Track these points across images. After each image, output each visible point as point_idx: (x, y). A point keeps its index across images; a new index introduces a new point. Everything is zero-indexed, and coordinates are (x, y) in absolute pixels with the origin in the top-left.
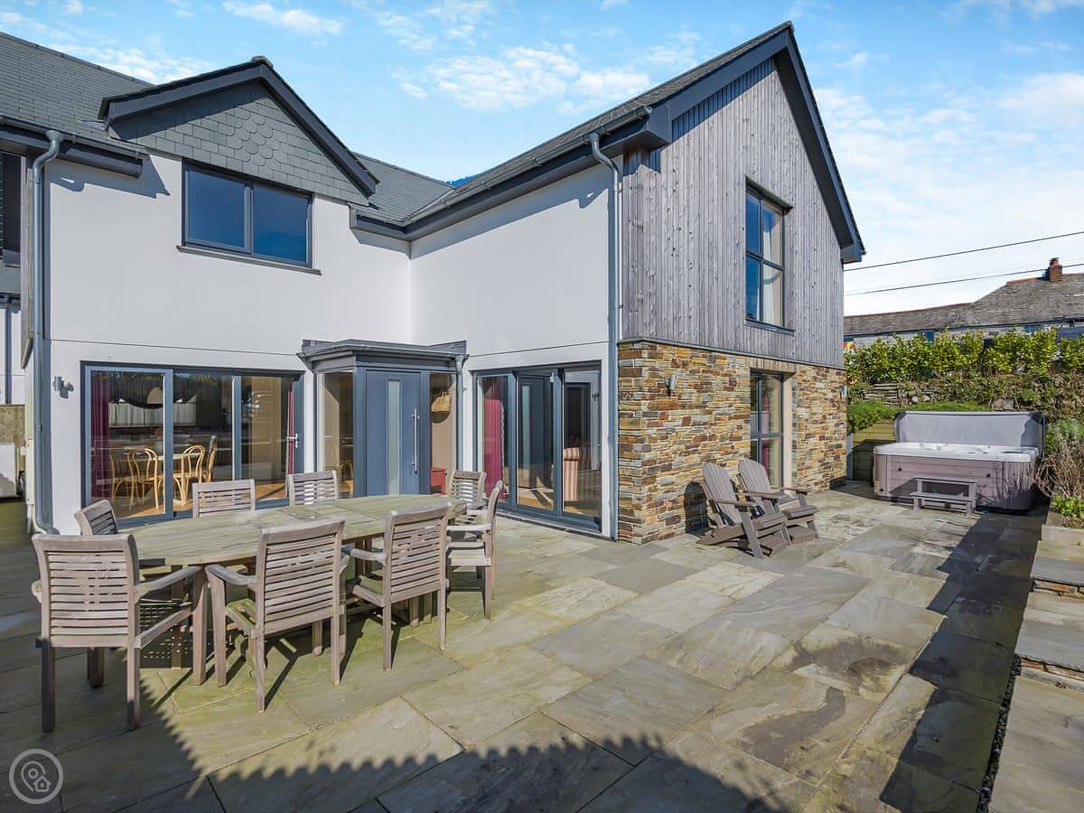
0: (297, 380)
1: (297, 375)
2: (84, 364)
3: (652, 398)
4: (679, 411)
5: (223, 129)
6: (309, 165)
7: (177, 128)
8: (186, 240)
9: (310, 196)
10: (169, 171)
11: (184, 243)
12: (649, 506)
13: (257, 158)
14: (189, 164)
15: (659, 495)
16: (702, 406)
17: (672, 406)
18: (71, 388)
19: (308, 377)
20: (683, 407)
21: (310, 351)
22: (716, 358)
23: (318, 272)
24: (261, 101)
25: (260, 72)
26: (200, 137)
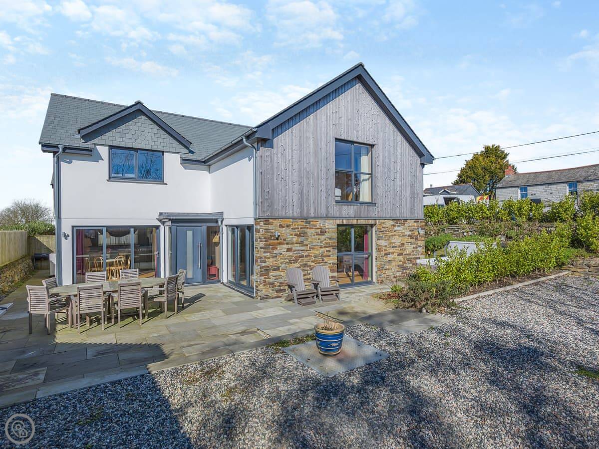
0: (158, 229)
1: (158, 227)
2: (73, 227)
3: (266, 241)
4: (285, 246)
5: (124, 131)
6: (161, 140)
7: (106, 134)
8: (111, 176)
9: (163, 152)
10: (104, 151)
11: (110, 178)
12: (264, 285)
13: (139, 141)
14: (111, 147)
15: (272, 280)
16: (301, 243)
17: (280, 244)
18: (68, 236)
19: (162, 227)
20: (287, 244)
21: (162, 217)
22: (310, 221)
23: (166, 184)
24: (140, 117)
25: (138, 107)
26: (116, 137)
